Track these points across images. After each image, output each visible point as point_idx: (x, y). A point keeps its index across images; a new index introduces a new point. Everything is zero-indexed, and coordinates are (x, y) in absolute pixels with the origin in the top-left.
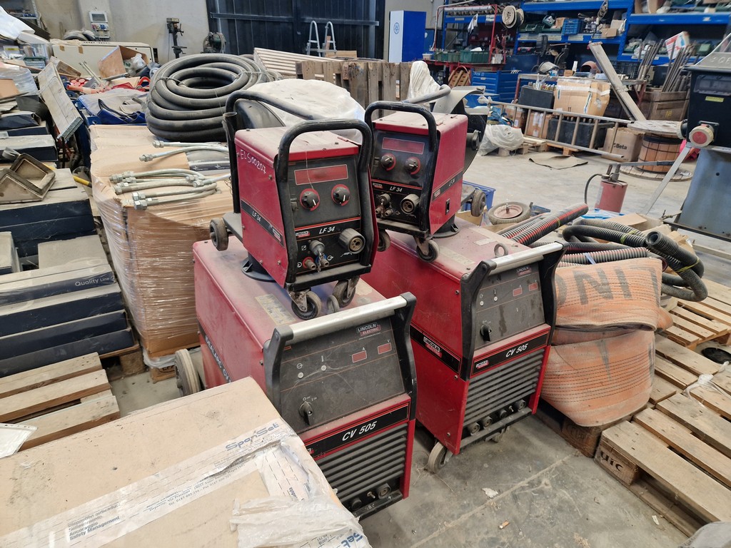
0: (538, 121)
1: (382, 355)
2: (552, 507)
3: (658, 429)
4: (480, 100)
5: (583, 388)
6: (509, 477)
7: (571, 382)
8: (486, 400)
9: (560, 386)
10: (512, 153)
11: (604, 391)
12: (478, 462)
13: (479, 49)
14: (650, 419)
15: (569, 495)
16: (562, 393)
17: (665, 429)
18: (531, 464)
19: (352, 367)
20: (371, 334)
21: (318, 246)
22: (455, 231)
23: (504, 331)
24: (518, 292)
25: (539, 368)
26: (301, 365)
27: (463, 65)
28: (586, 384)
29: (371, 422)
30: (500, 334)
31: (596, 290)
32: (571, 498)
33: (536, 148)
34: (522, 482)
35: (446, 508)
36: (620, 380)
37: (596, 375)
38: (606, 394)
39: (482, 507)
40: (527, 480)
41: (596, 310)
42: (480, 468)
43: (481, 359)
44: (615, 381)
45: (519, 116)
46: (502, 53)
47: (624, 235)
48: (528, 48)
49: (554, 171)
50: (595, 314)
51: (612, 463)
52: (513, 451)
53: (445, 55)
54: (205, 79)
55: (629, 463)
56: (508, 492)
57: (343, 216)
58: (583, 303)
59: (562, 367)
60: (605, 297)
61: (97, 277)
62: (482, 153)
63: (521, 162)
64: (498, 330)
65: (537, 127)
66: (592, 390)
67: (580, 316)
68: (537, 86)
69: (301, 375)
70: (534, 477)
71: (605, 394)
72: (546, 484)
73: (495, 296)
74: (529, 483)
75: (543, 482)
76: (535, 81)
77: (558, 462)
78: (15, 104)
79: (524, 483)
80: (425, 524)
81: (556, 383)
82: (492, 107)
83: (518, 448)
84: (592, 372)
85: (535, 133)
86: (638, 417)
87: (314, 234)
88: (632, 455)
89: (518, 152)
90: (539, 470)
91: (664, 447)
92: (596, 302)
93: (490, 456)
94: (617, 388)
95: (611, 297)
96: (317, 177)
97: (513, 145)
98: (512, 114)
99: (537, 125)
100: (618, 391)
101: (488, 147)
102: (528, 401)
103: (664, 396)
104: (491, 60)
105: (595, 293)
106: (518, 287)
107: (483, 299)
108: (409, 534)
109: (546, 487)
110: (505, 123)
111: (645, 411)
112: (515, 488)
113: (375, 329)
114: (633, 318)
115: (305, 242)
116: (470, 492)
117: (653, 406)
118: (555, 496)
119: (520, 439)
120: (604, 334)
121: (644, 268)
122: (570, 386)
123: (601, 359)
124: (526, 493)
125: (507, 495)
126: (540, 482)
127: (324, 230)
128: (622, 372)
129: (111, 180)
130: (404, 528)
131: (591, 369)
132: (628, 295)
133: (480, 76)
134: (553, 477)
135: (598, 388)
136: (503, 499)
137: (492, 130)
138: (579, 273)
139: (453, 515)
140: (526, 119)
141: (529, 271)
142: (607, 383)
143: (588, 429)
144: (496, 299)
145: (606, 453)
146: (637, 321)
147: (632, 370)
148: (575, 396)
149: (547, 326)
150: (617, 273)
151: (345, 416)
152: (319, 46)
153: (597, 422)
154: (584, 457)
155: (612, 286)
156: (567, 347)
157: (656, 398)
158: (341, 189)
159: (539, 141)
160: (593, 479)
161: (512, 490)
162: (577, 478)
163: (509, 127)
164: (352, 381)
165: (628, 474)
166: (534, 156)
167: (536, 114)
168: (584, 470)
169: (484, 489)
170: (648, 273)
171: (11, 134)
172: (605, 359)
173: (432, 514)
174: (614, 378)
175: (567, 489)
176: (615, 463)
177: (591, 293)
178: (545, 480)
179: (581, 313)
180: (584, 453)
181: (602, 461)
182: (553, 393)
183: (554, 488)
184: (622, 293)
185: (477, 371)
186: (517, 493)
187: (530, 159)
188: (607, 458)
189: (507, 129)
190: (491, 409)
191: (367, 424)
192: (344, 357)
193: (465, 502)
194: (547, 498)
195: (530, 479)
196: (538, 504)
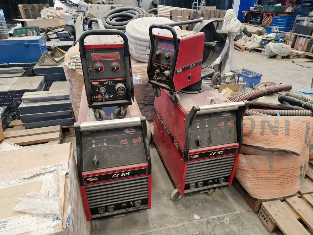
0: (303, 42)
1: (135, 143)
2: (224, 232)
3: (296, 208)
4: (272, 30)
5: (256, 178)
6: (209, 213)
7: (250, 174)
8: (199, 174)
9: (245, 175)
10: (283, 58)
11: (267, 182)
12: (197, 202)
13: (280, 5)
14: (294, 202)
15: (236, 229)
16: (245, 179)
17: (300, 209)
18: (223, 210)
19: (119, 146)
20: (130, 133)
21: (103, 90)
22: (199, 91)
23: (210, 142)
24: (221, 124)
25: (233, 164)
26: (94, 141)
27: (270, 13)
28: (258, 177)
29: (127, 172)
30: (208, 143)
31: (270, 129)
32: (237, 230)
33: (298, 56)
34: (214, 216)
35: (173, 219)
36: (278, 178)
37: (264, 173)
38: (269, 184)
39: (190, 222)
40: (218, 216)
41: (267, 140)
42: (197, 205)
43: (194, 154)
44: (275, 179)
45: (292, 39)
46: (293, 6)
47: (304, 103)
48: (309, 4)
49: (304, 68)
50: (266, 142)
51: (265, 219)
52: (217, 201)
53: (261, 8)
54: (123, 18)
55: (272, 221)
56: (206, 219)
57: (116, 77)
58: (261, 135)
59: (246, 166)
60: (273, 134)
61: (64, 96)
62: (267, 57)
63: (287, 63)
64: (207, 141)
65: (301, 45)
66: (261, 180)
67: (258, 142)
68: (305, 24)
69: (94, 146)
70: (222, 215)
71: (267, 184)
72: (227, 221)
73: (207, 124)
74: (218, 218)
75: (225, 219)
76: (304, 21)
77: (238, 212)
78: (63, 29)
79: (215, 217)
80: (160, 223)
81: (242, 173)
82: (278, 34)
83: (220, 200)
84: (262, 171)
85: (300, 48)
86: (288, 200)
87: (102, 84)
88: (274, 217)
89: (287, 57)
90: (226, 213)
91: (295, 218)
92: (268, 136)
93: (204, 200)
94: (275, 182)
95: (277, 134)
96: (103, 57)
97: (284, 53)
98: (289, 38)
99: (301, 44)
100: (276, 184)
101: (270, 54)
102: (226, 179)
103: (309, 192)
104: (286, 10)
105: (269, 131)
106: (222, 122)
107: (199, 125)
108: (151, 225)
109: (226, 222)
110: (282, 42)
111: (294, 198)
112: (209, 218)
113: (133, 131)
114: (286, 147)
115: (97, 87)
116: (187, 214)
117: (299, 196)
118: (229, 227)
119: (223, 197)
120: (272, 153)
121: (303, 122)
122: (249, 176)
123: (268, 166)
124: (214, 222)
125: (204, 220)
126: (224, 219)
127: (107, 83)
128: (281, 175)
129: (71, 58)
130: (150, 222)
131: (262, 170)
132: (288, 135)
133: (278, 18)
134: (232, 218)
135: (264, 180)
136: (201, 221)
137: (274, 46)
138: (265, 120)
139: (175, 222)
140: (296, 40)
141: (229, 115)
142: (270, 179)
143: (256, 200)
144: (207, 126)
145: (263, 213)
146: (288, 149)
147: (286, 174)
148: (251, 182)
149: (237, 144)
150: (286, 122)
151: (115, 167)
152: (197, 5)
153: (261, 197)
154: (253, 213)
155: (280, 129)
156: (251, 156)
157: (302, 192)
158: (115, 64)
159: (300, 52)
160: (253, 224)
161: (208, 219)
162: (245, 222)
163: (283, 44)
164: (119, 152)
165: (271, 227)
166: (296, 60)
167: (302, 38)
168: (250, 219)
169: (194, 215)
170: (305, 124)
171: (61, 40)
172: (271, 166)
173: (165, 219)
174: (275, 177)
175: (236, 225)
176: (266, 219)
177: (267, 130)
178: (227, 218)
179: (259, 140)
180: (253, 210)
181: (261, 217)
182: (241, 178)
183: (230, 223)
184: (284, 133)
185: (192, 159)
186: (210, 221)
187: (293, 62)
188: (263, 216)
189: (282, 45)
190: (202, 179)
191: (125, 172)
192: (116, 141)
193: (183, 218)
194: (224, 227)
195: (219, 216)
196: (218, 228)
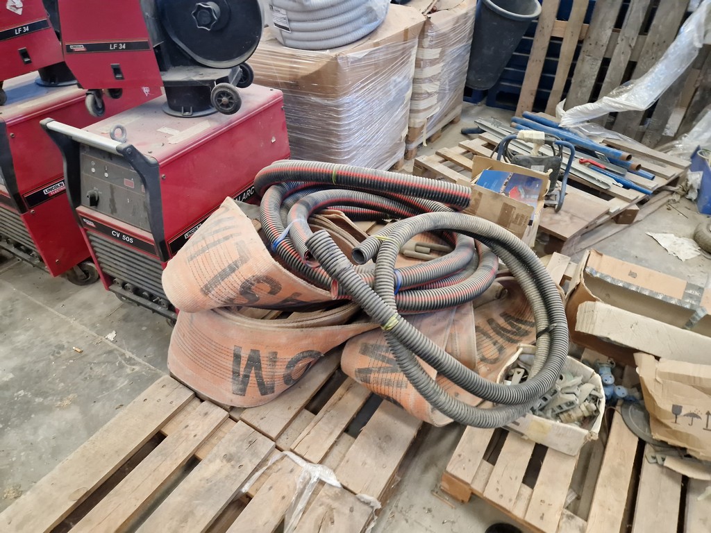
2: (105, 376)
6: (133, 344)
11: (182, 343)
12: (147, 322)
18: (155, 356)
23: (114, 209)
24: (130, 183)
32: (118, 388)
34: (130, 353)
35: (90, 316)
36: (194, 347)
39: (95, 335)
40: (134, 356)
42: (139, 326)
43: (88, 217)
44: (190, 344)
56: (116, 347)
64: (109, 205)
70: (140, 360)
72: (132, 369)
73: (106, 171)
74: (131, 358)
75: (134, 367)
79: (128, 354)
80: (72, 309)
90: (149, 362)
93: (158, 329)
94: (189, 351)
95: (186, 250)
100: (189, 356)
103: (256, 424)
106: (130, 179)
107: (94, 167)
108: (60, 304)
112: (122, 350)
118: (119, 377)
121: (241, 252)
124: (117, 358)
125: (112, 347)
126: (134, 365)
134: (144, 373)
136: (106, 345)
139: (83, 321)
144: (106, 175)
149: (152, 237)
161: (119, 349)
169: (114, 332)
173: (81, 311)
174: (191, 341)
178: (137, 368)
183: (128, 375)
184: (193, 252)
186: (115, 352)
193: (98, 325)
194: (114, 372)
195: (136, 358)
196: (106, 367)
